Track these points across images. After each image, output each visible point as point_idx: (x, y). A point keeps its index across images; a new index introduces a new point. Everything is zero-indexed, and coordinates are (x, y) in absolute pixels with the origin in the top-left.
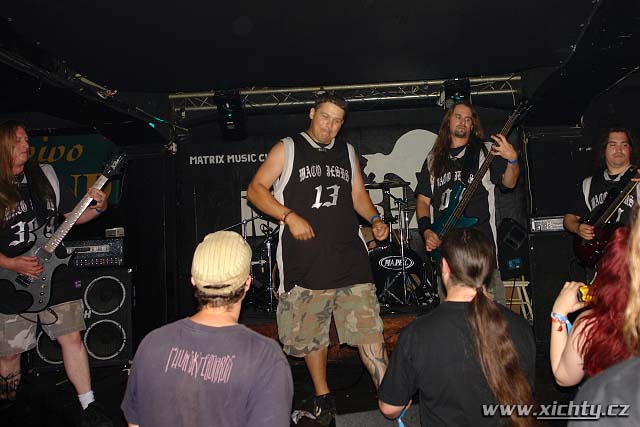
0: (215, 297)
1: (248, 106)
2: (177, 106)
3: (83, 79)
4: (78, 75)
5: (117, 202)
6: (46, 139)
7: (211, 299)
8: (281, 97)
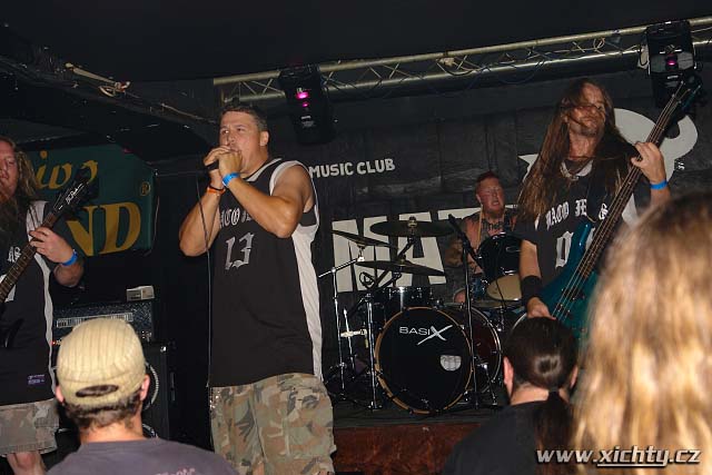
0: (96, 410)
1: (332, 89)
2: (226, 96)
3: (76, 70)
4: (68, 65)
5: (149, 244)
6: (44, 154)
7: (91, 416)
8: (384, 72)
